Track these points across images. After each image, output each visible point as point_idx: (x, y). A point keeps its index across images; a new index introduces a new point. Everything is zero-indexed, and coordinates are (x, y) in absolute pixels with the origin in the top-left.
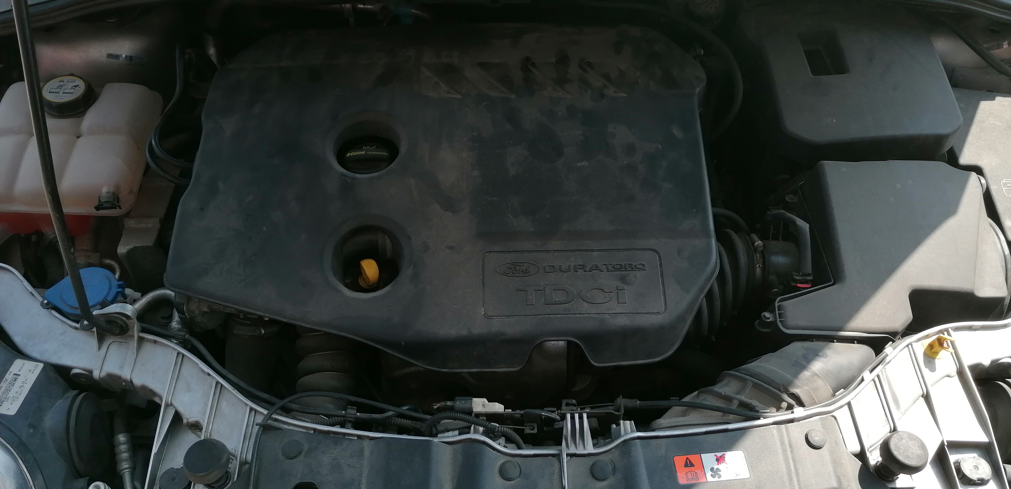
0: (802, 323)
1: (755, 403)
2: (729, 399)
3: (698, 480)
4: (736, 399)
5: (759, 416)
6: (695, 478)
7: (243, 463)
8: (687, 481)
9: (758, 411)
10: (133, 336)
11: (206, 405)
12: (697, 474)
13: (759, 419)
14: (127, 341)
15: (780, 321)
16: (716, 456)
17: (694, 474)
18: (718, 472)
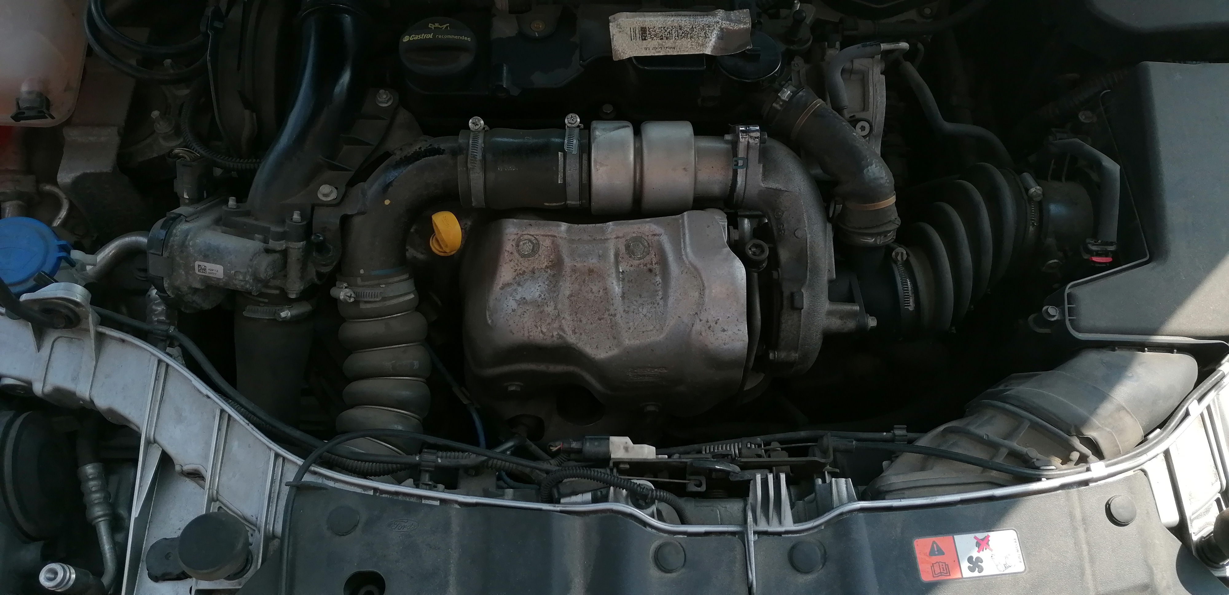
0: (1102, 324)
1: (1033, 453)
2: (993, 446)
3: (950, 575)
4: (1006, 447)
5: (1040, 475)
6: (945, 572)
7: (269, 538)
8: (934, 577)
9: (1038, 468)
10: (88, 331)
11: (208, 444)
12: (948, 566)
13: (1039, 480)
14: (80, 337)
15: (1069, 320)
16: (975, 538)
17: (944, 566)
18: (979, 563)
